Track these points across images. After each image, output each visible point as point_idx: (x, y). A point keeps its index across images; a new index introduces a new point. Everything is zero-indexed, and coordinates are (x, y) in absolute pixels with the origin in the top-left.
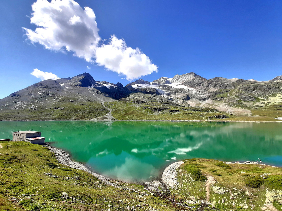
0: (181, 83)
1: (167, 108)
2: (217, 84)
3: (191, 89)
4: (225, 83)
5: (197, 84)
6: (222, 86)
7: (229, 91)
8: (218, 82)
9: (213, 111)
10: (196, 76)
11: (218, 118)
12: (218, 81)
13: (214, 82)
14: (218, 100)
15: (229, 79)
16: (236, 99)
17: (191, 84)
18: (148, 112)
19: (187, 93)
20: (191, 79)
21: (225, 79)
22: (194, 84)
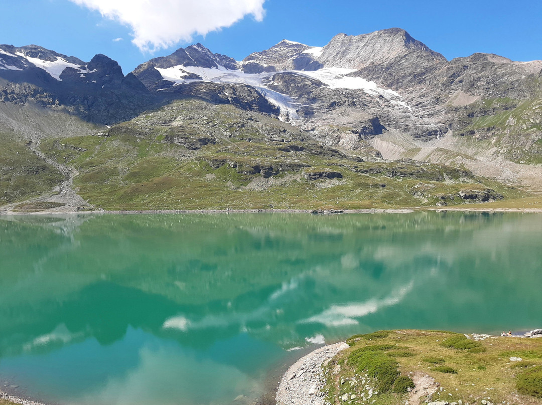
0: (355, 70)
1: (300, 166)
2: (479, 79)
3: (389, 93)
4: (504, 75)
5: (410, 74)
6: (494, 84)
7: (514, 106)
8: (482, 71)
9: (457, 178)
10: (411, 44)
11: (468, 200)
12: (484, 68)
13: (470, 72)
14: (477, 136)
15: (517, 63)
16: (533, 136)
17: (391, 74)
18: (226, 180)
19: (372, 110)
20: (393, 55)
21: (504, 61)
22: (402, 73)
